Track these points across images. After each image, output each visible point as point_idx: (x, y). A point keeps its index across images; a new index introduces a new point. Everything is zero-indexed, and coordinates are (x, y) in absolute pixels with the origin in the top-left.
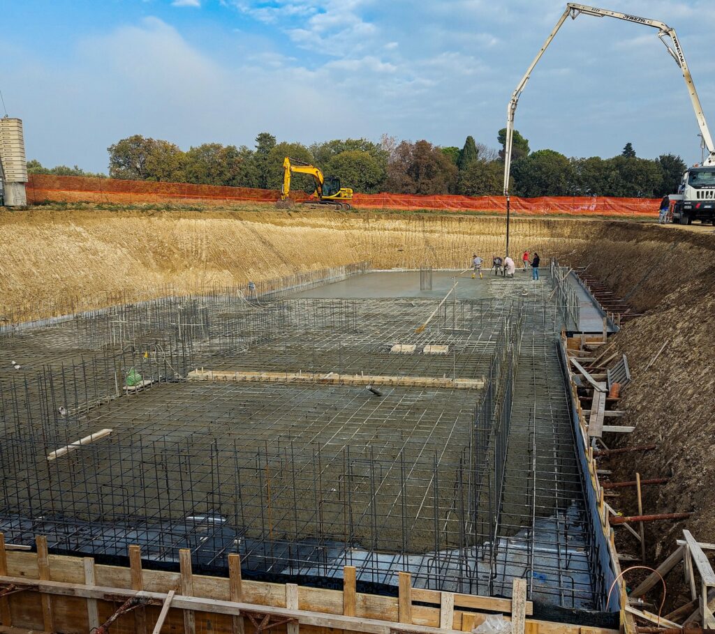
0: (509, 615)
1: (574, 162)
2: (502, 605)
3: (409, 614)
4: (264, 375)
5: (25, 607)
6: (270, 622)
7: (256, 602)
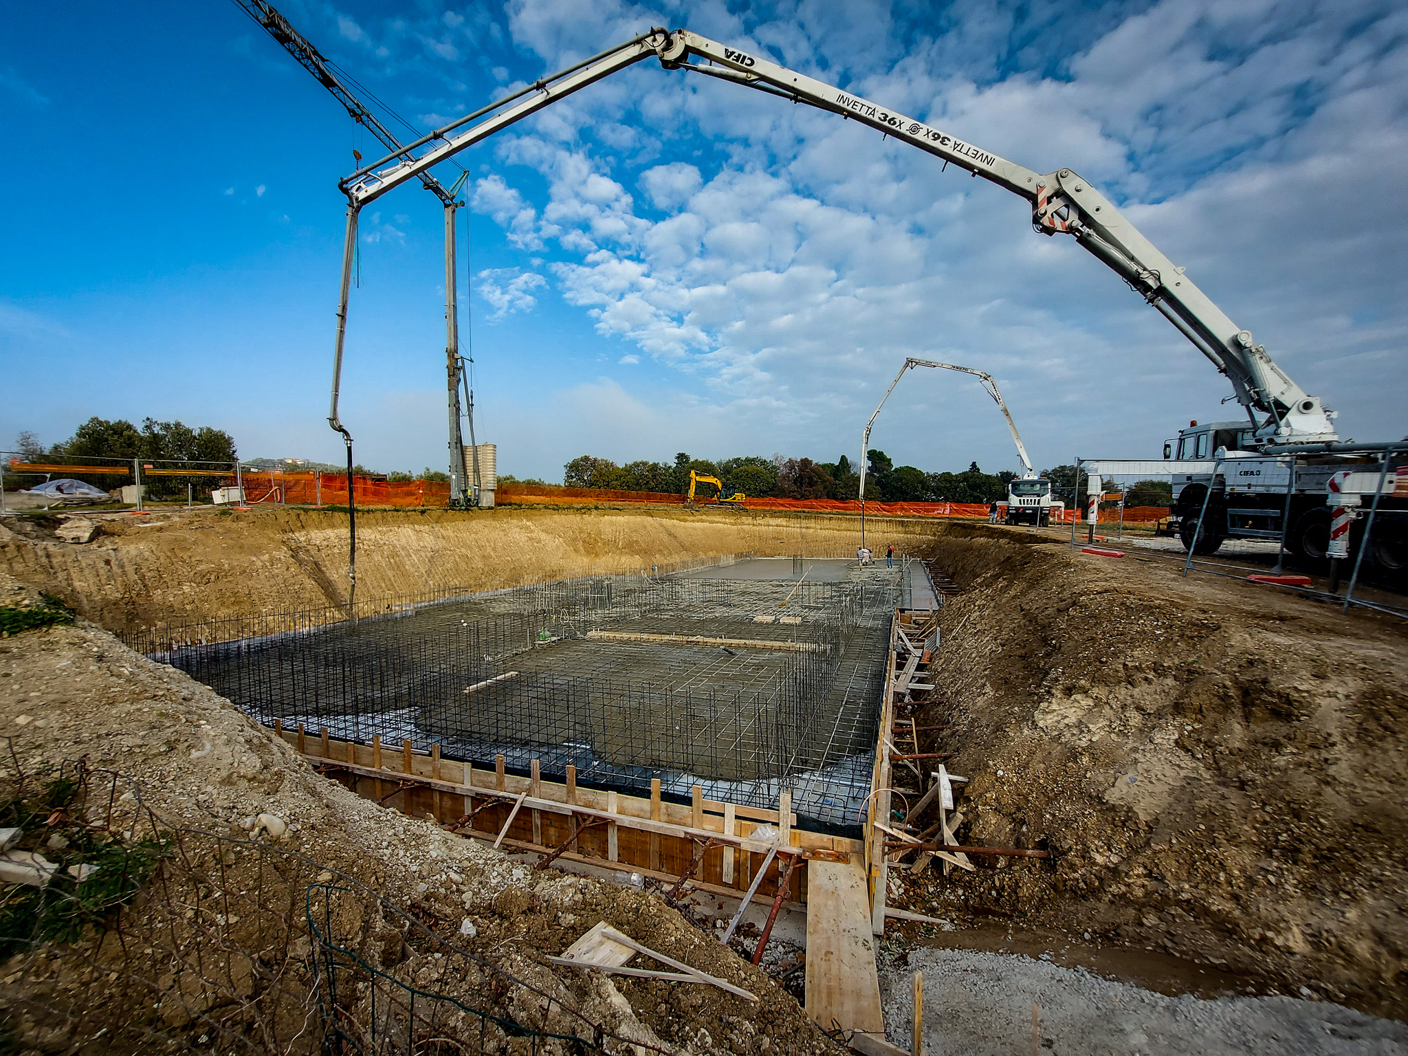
0: (777, 824)
1: (929, 475)
2: (771, 815)
3: (701, 822)
4: (645, 636)
5: (422, 800)
6: (593, 822)
7: (585, 806)
